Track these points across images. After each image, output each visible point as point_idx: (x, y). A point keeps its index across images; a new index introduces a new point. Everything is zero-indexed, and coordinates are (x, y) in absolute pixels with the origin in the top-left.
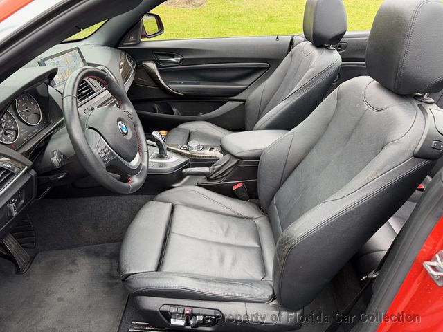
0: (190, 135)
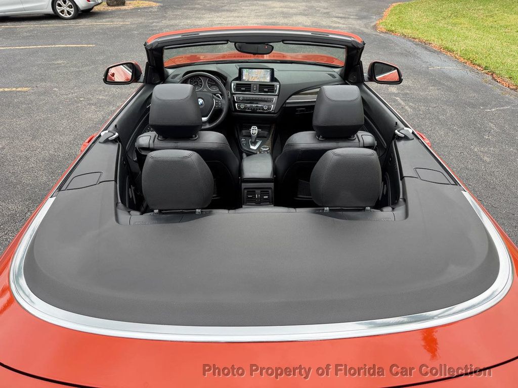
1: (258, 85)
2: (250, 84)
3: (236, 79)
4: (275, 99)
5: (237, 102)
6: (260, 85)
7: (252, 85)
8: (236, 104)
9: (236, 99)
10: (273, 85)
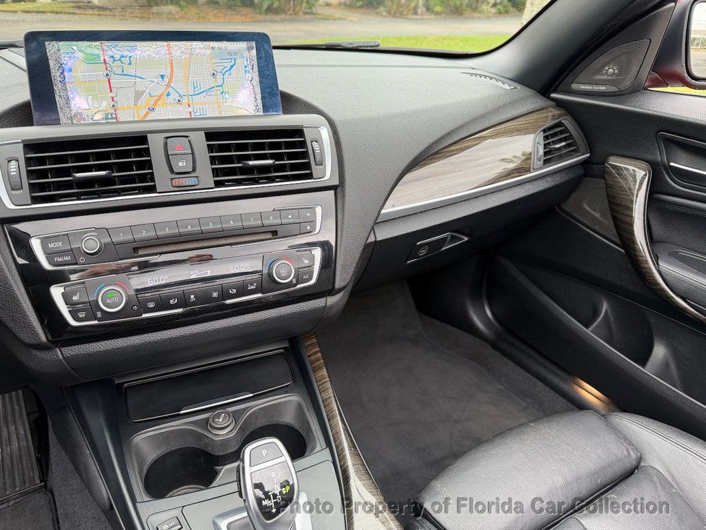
0: (628, 474)
1: (200, 142)
2: (141, 139)
3: (21, 115)
4: (320, 209)
5: (59, 278)
6: (211, 135)
7: (155, 144)
8: (57, 292)
9: (50, 255)
10: (298, 132)
